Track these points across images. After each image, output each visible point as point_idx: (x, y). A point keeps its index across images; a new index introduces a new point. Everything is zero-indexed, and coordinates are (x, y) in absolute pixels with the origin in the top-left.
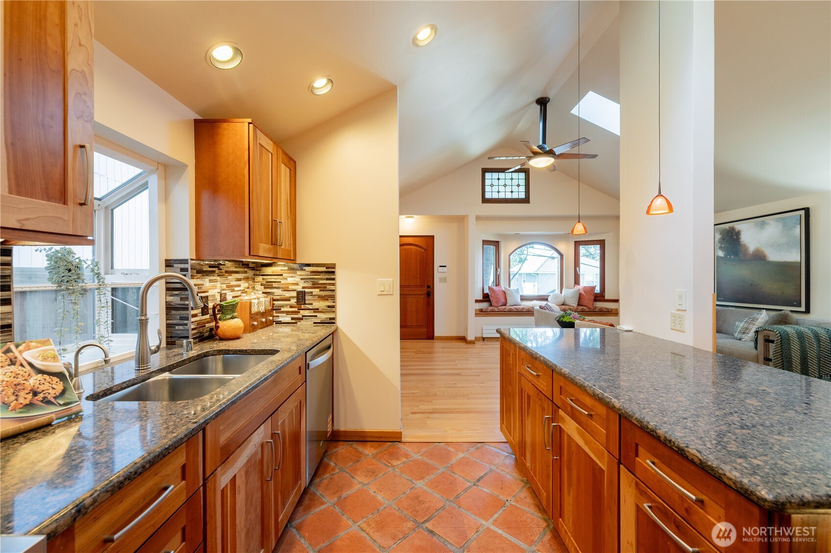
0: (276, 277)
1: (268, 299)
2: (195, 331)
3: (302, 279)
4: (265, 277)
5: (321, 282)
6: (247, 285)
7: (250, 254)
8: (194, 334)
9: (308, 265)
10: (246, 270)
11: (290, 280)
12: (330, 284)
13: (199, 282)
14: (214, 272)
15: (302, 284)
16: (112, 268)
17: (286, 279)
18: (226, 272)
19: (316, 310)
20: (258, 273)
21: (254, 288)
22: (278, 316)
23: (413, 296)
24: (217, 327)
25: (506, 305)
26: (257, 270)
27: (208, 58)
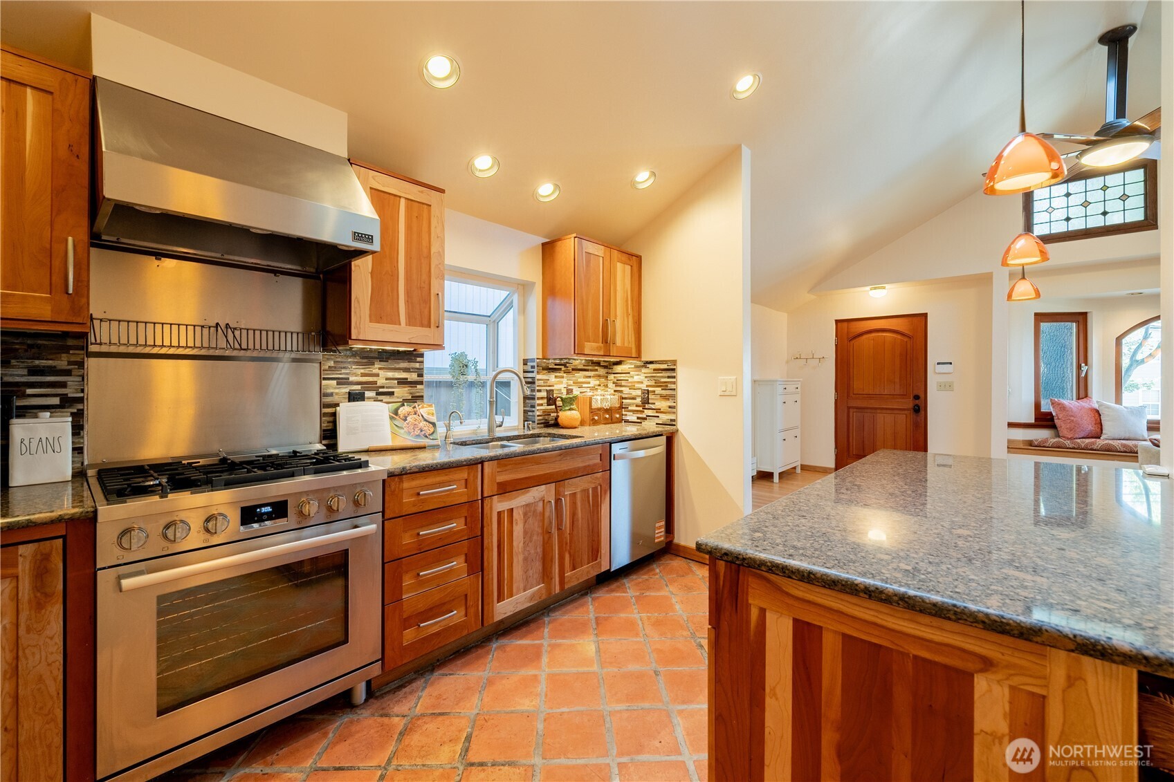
0: (624, 375)
1: (616, 397)
2: (540, 418)
3: (646, 377)
4: (616, 375)
5: (663, 380)
6: (598, 382)
7: (575, 353)
8: (539, 420)
9: (651, 363)
10: (596, 368)
11: (636, 378)
12: (671, 383)
13: (545, 377)
14: (560, 369)
15: (646, 382)
16: (497, 367)
17: (632, 377)
18: (573, 370)
19: (658, 410)
20: (610, 371)
21: (606, 386)
22: (626, 415)
23: (888, 412)
24: (558, 416)
25: (1099, 438)
26: (610, 369)
27: (535, 197)
